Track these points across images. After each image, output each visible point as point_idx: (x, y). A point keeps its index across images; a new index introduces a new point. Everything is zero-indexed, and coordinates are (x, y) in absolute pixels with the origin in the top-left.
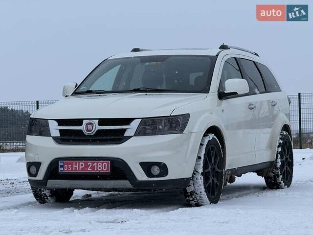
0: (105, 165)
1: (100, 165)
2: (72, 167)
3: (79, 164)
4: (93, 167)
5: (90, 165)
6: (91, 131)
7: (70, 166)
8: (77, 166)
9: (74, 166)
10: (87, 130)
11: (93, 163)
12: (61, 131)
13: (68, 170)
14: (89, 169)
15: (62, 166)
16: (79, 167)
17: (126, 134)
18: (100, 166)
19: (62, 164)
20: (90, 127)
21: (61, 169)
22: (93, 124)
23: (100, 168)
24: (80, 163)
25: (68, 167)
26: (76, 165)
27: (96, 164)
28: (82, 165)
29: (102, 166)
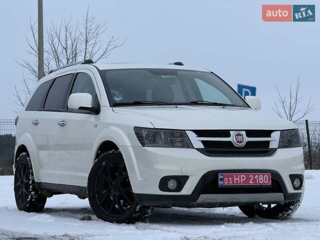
0: (266, 177)
1: (261, 177)
2: (233, 180)
3: (240, 177)
4: (254, 180)
5: (251, 177)
6: (242, 142)
7: (231, 179)
8: (238, 179)
9: (235, 179)
10: (238, 142)
11: (254, 176)
12: (203, 142)
13: (228, 183)
14: (250, 182)
15: (222, 180)
16: (240, 180)
17: (271, 147)
18: (262, 179)
19: (222, 177)
20: (240, 138)
21: (220, 183)
22: (242, 135)
23: (261, 181)
24: (242, 176)
25: (229, 180)
26: (237, 177)
27: (257, 176)
28: (243, 178)
29: (263, 178)
